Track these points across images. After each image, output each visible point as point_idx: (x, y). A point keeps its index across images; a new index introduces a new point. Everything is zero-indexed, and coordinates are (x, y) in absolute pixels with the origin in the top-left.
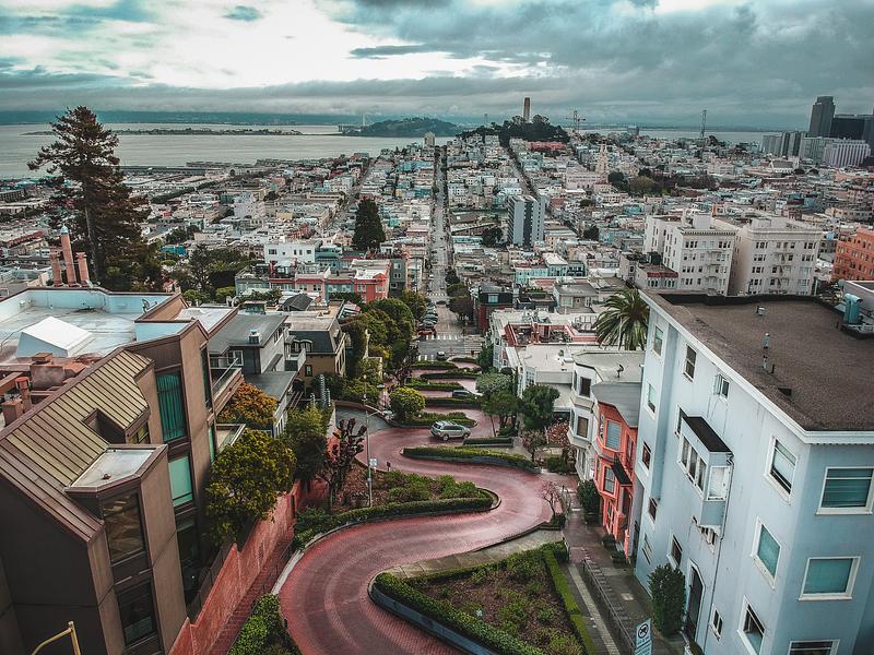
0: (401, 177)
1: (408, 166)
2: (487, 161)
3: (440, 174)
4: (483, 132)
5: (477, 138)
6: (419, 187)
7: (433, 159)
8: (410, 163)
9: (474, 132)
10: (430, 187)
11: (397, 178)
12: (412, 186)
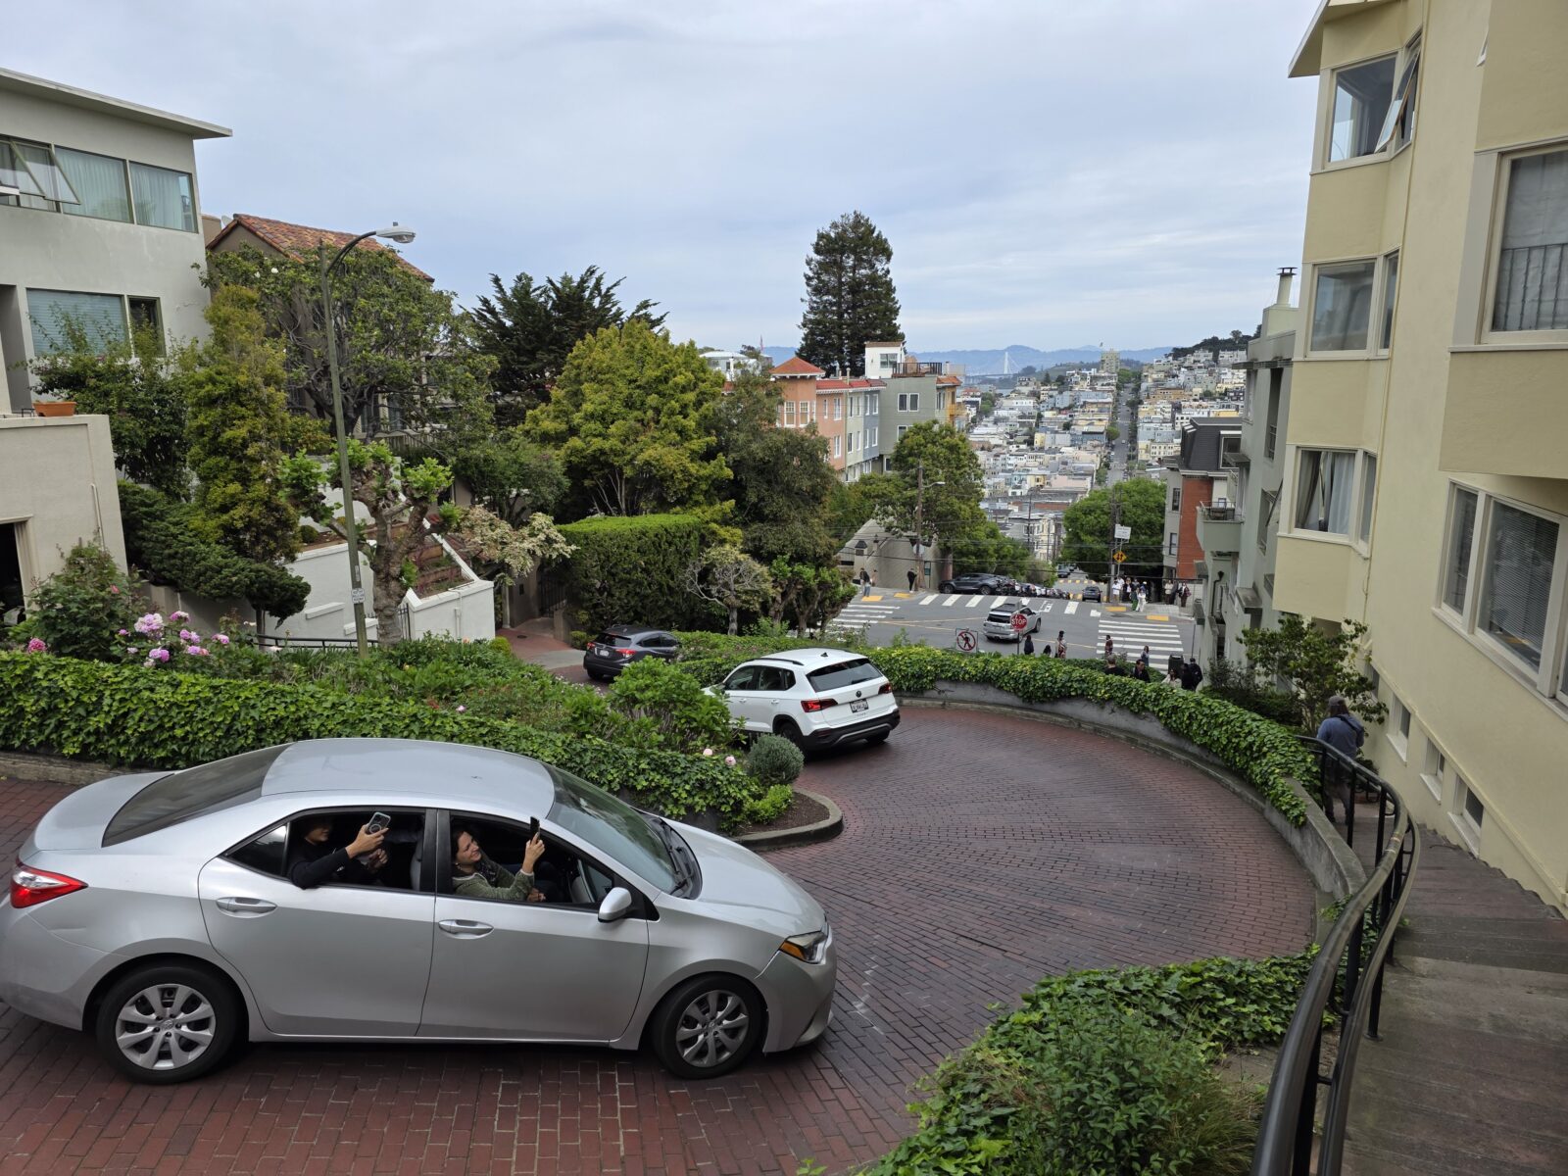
0: (1048, 414)
1: (1064, 400)
2: (1222, 387)
3: (1124, 409)
4: (1213, 345)
5: (1204, 356)
6: (1081, 426)
7: (1113, 388)
8: (1067, 394)
9: (1197, 347)
10: (1101, 429)
11: (1040, 416)
12: (1067, 427)
